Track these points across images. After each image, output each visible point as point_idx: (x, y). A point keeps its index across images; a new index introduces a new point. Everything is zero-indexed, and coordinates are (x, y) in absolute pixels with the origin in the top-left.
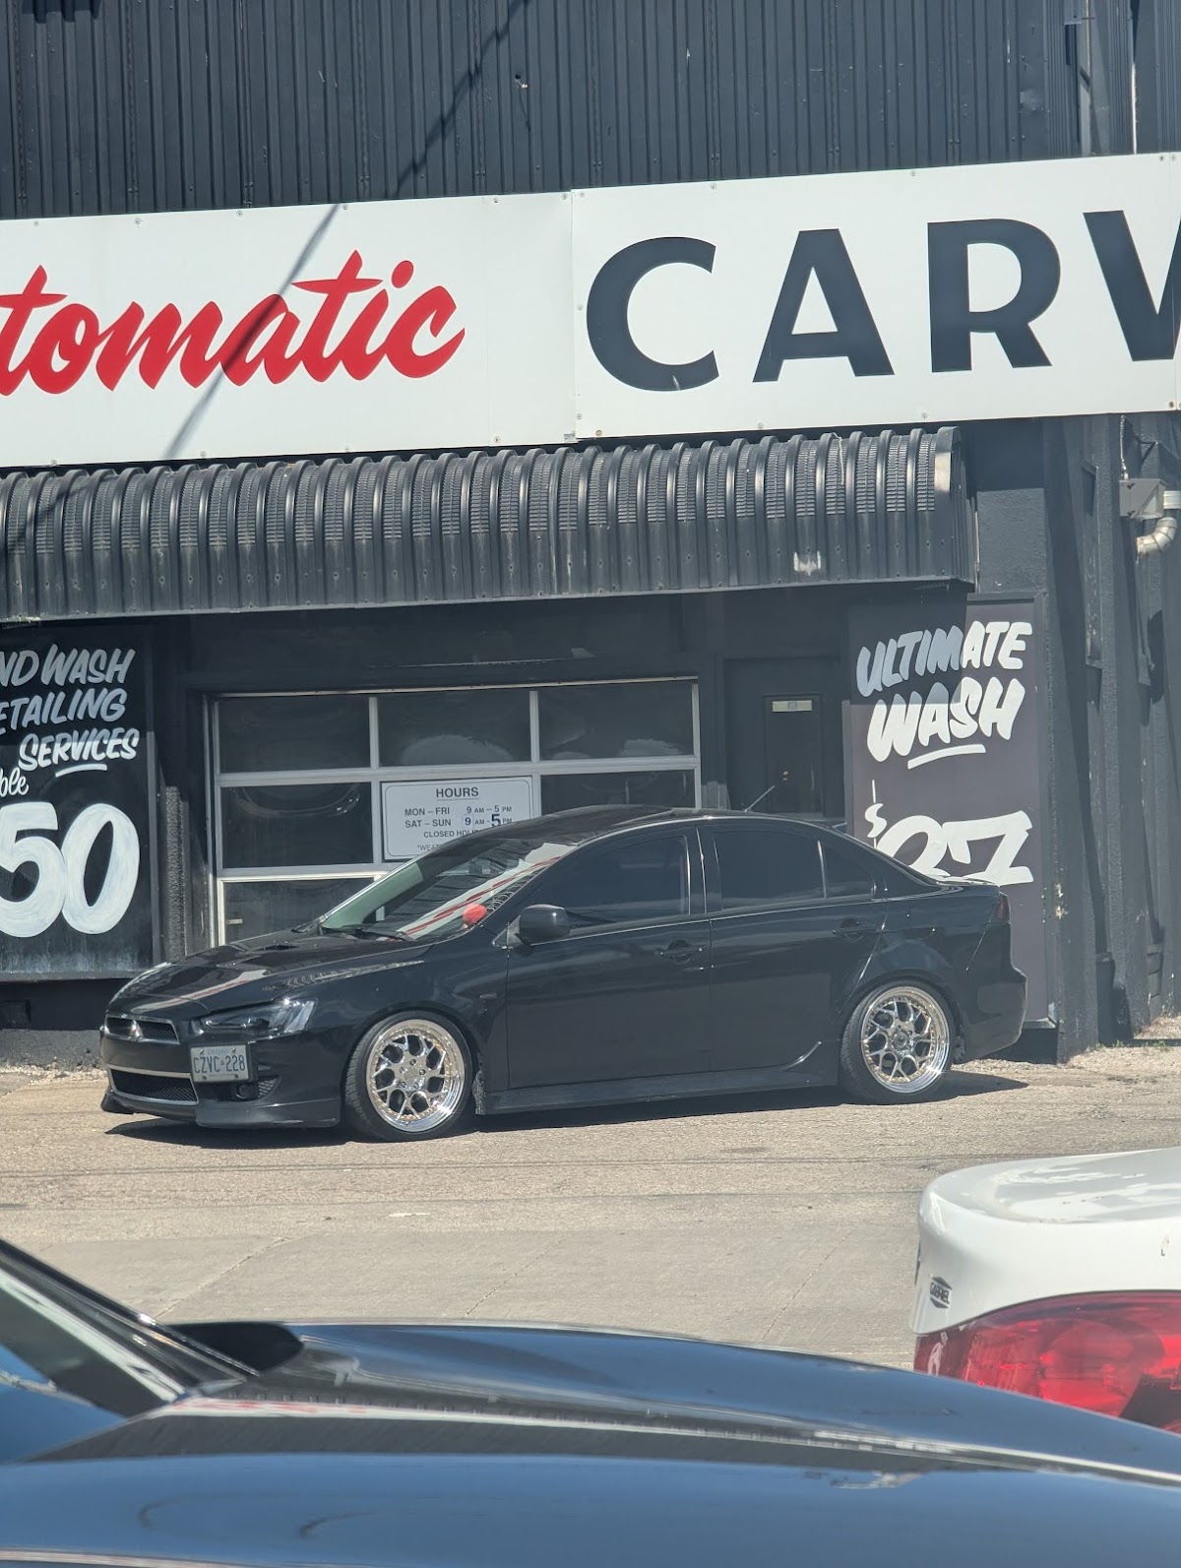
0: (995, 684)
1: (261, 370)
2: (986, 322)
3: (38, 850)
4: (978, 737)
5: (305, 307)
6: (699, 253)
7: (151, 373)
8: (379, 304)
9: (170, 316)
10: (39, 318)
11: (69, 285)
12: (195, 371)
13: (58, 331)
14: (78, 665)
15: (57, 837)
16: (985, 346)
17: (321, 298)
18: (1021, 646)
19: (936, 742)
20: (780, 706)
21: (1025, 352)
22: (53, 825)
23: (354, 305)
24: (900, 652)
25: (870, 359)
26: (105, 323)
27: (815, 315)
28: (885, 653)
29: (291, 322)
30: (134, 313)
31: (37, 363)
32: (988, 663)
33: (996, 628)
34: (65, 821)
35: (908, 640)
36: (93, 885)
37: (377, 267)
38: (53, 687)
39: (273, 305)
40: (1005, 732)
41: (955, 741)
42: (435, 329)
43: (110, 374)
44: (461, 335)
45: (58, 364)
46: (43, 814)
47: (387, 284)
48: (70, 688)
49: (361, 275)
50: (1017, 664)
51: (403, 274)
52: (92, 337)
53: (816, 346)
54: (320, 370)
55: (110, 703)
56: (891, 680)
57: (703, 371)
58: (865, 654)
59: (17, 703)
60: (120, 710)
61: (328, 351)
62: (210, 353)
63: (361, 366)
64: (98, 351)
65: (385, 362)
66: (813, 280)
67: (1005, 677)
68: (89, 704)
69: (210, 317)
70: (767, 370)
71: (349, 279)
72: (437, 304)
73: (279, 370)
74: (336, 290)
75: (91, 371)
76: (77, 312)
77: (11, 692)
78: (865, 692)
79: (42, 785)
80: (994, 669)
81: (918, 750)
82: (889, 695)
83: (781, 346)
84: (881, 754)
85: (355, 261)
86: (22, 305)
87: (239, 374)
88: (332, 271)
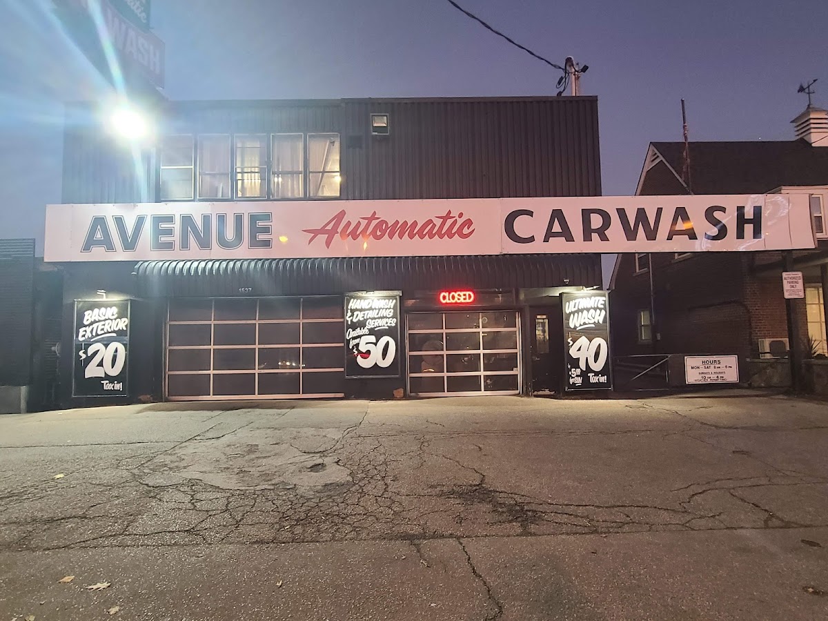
0: (598, 311)
1: (427, 236)
3: (370, 347)
4: (595, 323)
6: (530, 213)
7: (401, 236)
8: (455, 222)
9: (406, 223)
10: (374, 223)
11: (382, 215)
12: (411, 236)
13: (378, 226)
14: (382, 303)
15: (376, 344)
16: (595, 236)
17: (441, 220)
18: (603, 303)
19: (585, 324)
21: (604, 238)
22: (375, 341)
23: (449, 222)
24: (575, 304)
25: (570, 238)
26: (390, 224)
27: (557, 228)
28: (572, 303)
29: (434, 225)
30: (397, 222)
32: (596, 306)
33: (597, 299)
34: (377, 341)
35: (577, 301)
36: (384, 355)
37: (455, 214)
38: (376, 309)
39: (430, 221)
40: (601, 322)
41: (589, 324)
42: (468, 228)
43: (391, 237)
44: (473, 230)
45: (379, 233)
46: (372, 339)
47: (457, 218)
48: (379, 309)
49: (451, 215)
50: (602, 306)
51: (461, 215)
52: (387, 227)
53: (557, 235)
54: (441, 237)
55: (390, 312)
56: (574, 310)
57: (532, 239)
58: (567, 304)
59: (366, 312)
60: (391, 314)
61: (443, 232)
62: (415, 232)
63: (451, 236)
64: (388, 231)
65: (456, 235)
66: (556, 221)
67: (601, 309)
68: (383, 313)
69: (415, 223)
70: (546, 240)
71: (448, 216)
72: (469, 223)
73: (431, 236)
74: (445, 219)
75: (386, 235)
76: (383, 222)
77: (365, 310)
78: (568, 312)
79: (372, 332)
80: (598, 308)
81: (580, 325)
82: (573, 313)
83: (549, 235)
84: (572, 326)
85: (450, 212)
86: (370, 220)
87: (422, 237)
88: (444, 214)
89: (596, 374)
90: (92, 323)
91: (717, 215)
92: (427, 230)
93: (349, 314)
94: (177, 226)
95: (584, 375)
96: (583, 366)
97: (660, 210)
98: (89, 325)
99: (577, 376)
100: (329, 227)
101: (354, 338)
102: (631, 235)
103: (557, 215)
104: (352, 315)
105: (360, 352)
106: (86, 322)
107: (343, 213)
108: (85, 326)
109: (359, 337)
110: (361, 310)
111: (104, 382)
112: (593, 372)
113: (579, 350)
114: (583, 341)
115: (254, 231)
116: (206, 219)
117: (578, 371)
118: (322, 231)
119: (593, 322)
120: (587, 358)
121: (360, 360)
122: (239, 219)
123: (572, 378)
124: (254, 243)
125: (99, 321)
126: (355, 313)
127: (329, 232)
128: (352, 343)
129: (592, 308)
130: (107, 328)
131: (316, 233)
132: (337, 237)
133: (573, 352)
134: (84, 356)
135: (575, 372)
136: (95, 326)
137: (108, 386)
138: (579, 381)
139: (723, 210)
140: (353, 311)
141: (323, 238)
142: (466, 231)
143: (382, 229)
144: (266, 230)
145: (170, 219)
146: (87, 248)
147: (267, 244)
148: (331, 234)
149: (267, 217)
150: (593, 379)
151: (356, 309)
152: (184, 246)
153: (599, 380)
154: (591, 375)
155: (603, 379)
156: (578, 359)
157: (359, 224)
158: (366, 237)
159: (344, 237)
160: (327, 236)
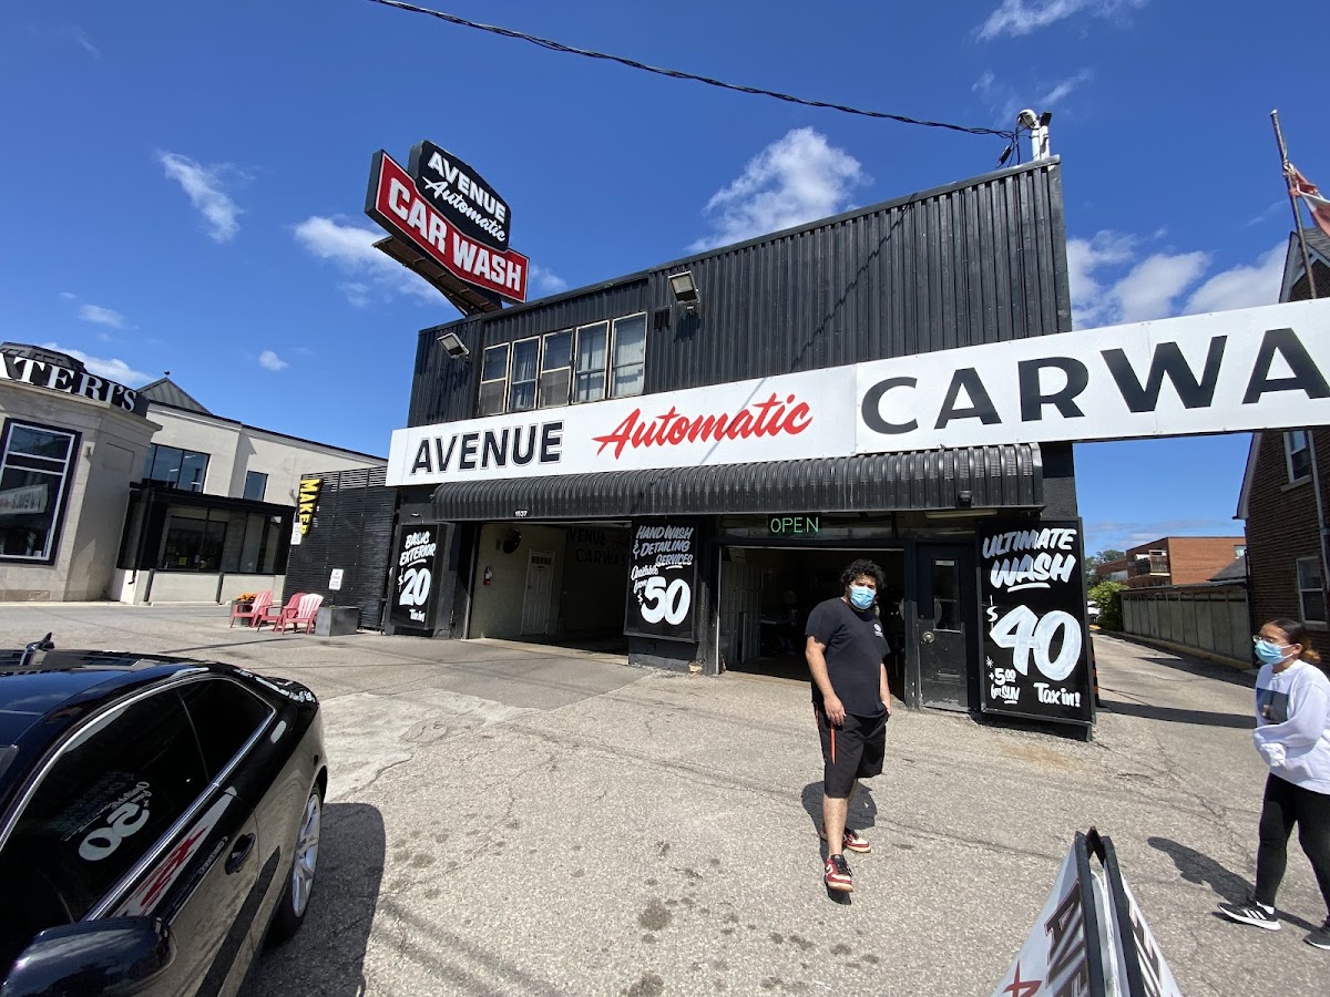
0: (1059, 557)
1: (739, 435)
2: (1049, 399)
3: (659, 594)
4: (1049, 581)
5: (756, 413)
6: (911, 382)
7: (704, 438)
8: (783, 408)
9: (712, 418)
10: (672, 421)
11: (681, 412)
12: (718, 437)
13: (677, 426)
14: (676, 532)
15: (665, 589)
16: (1049, 410)
17: (761, 410)
18: (1071, 539)
19: (1026, 580)
20: (939, 563)
21: (1070, 410)
22: (664, 585)
23: (773, 410)
24: (1005, 540)
25: (990, 417)
26: (692, 422)
27: (964, 402)
28: (998, 540)
29: (751, 418)
30: (701, 418)
31: (671, 436)
32: (1052, 546)
33: (1056, 531)
34: (668, 584)
35: (1009, 535)
36: (675, 608)
37: (782, 398)
38: (668, 539)
39: (745, 413)
40: (1066, 579)
41: (1037, 581)
42: (801, 417)
43: (691, 439)
44: (810, 420)
46: (662, 581)
48: (673, 540)
49: (776, 400)
50: (1069, 547)
51: (791, 399)
52: (687, 426)
53: (964, 414)
54: (760, 433)
55: (685, 546)
56: (1000, 552)
57: (912, 426)
58: (987, 541)
59: (657, 544)
60: (687, 548)
61: (763, 426)
62: (723, 430)
63: (774, 431)
64: (689, 431)
65: (783, 430)
66: (963, 388)
67: (1065, 554)
68: (678, 546)
69: (724, 418)
70: (941, 424)
71: (772, 402)
72: (803, 408)
73: (745, 434)
74: (766, 407)
75: (686, 439)
76: (683, 420)
77: (655, 541)
78: (987, 556)
79: (662, 572)
80: (1057, 550)
81: (1016, 583)
82: (1001, 559)
83: (947, 414)
84: (997, 584)
85: (774, 396)
86: (667, 418)
87: (732, 436)
88: (766, 400)
89: (1055, 686)
90: (410, 549)
92: (739, 426)
93: (636, 546)
94: (479, 444)
95: (1025, 684)
96: (1021, 664)
97: (1218, 345)
98: (408, 550)
99: (1007, 684)
100: (620, 433)
101: (640, 579)
102: (1141, 399)
103: (967, 378)
104: (640, 548)
105: (646, 600)
106: (407, 547)
107: (636, 414)
109: (647, 577)
110: (651, 541)
111: (412, 611)
112: (1045, 679)
113: (1013, 631)
114: (1022, 614)
115: (547, 442)
116: (505, 434)
117: (1011, 675)
118: (613, 438)
119: (1046, 576)
120: (1031, 650)
121: (645, 610)
122: (532, 431)
123: (997, 686)
124: (545, 458)
125: (416, 546)
126: (644, 545)
127: (619, 439)
128: (638, 585)
129: (1042, 550)
130: (421, 554)
131: (605, 440)
132: (629, 443)
133: (999, 635)
134: (401, 582)
135: (1002, 676)
136: (412, 551)
137: (414, 616)
138: (1012, 695)
140: (642, 541)
141: (613, 446)
142: (797, 422)
143: (680, 430)
144: (557, 441)
145: (475, 436)
146: (414, 471)
147: (555, 457)
148: (621, 440)
149: (558, 426)
150: (1046, 696)
151: (645, 540)
152: (485, 464)
153: (1059, 699)
154: (1040, 686)
155: (1070, 699)
156: (1011, 650)
157: (654, 425)
158: (661, 442)
159: (636, 443)
160: (616, 443)
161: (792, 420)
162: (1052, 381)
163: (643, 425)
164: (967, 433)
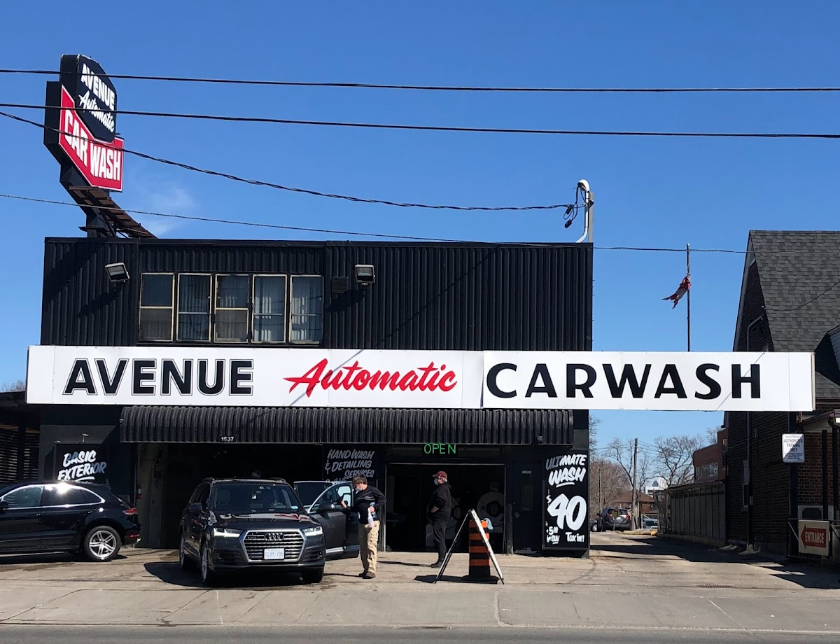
0: (579, 469)
1: (409, 388)
2: (579, 387)
4: (574, 481)
5: (420, 374)
6: (513, 367)
7: (382, 387)
8: (437, 374)
9: (387, 374)
10: (356, 373)
11: (363, 365)
12: (392, 387)
13: (360, 376)
14: (361, 454)
16: (579, 392)
17: (423, 372)
18: (584, 460)
19: (564, 481)
20: (524, 472)
21: (588, 394)
23: (432, 374)
24: (556, 460)
25: (552, 393)
26: (372, 374)
27: (540, 383)
28: (553, 460)
29: (416, 377)
30: (379, 373)
31: (355, 383)
32: (577, 463)
33: (579, 456)
35: (558, 458)
37: (437, 366)
38: (354, 459)
39: (412, 373)
40: (581, 480)
41: (569, 481)
42: (450, 380)
43: (372, 387)
44: (455, 384)
45: (360, 383)
47: (439, 370)
48: (358, 460)
49: (433, 367)
50: (583, 464)
51: (443, 367)
52: (369, 377)
53: (540, 390)
54: (423, 388)
55: (369, 464)
56: (553, 467)
57: (513, 394)
58: (548, 460)
59: (345, 463)
60: (370, 465)
61: (425, 384)
62: (396, 383)
63: (432, 388)
64: (370, 381)
65: (438, 388)
66: (540, 375)
67: (581, 467)
68: (362, 464)
69: (397, 374)
70: (528, 395)
71: (431, 368)
72: (451, 375)
73: (413, 388)
74: (427, 371)
75: (368, 386)
76: (365, 372)
77: (343, 460)
78: (547, 469)
80: (579, 465)
81: (560, 483)
82: (554, 470)
83: (532, 389)
84: (552, 484)
85: (432, 364)
86: (352, 369)
87: (403, 388)
88: (427, 366)
89: (574, 533)
90: (71, 466)
91: (710, 373)
92: (408, 382)
93: (328, 464)
94: (158, 371)
95: (561, 533)
96: (560, 524)
97: (648, 367)
98: (68, 468)
99: (555, 534)
100: (311, 376)
102: (616, 392)
103: (541, 369)
104: (331, 465)
107: (324, 363)
108: (65, 468)
110: (340, 460)
112: (570, 530)
113: (558, 508)
114: (562, 498)
115: (235, 377)
116: (188, 365)
117: (556, 530)
118: (303, 379)
119: (573, 479)
120: (565, 516)
122: (220, 365)
123: (549, 536)
124: (235, 390)
125: (79, 464)
126: (334, 463)
127: (310, 381)
129: (572, 465)
131: (297, 381)
132: (319, 386)
133: (552, 510)
135: (552, 530)
136: (74, 468)
138: (556, 539)
139: (716, 368)
140: (332, 461)
141: (303, 387)
142: (448, 383)
143: (363, 380)
144: (247, 377)
145: (151, 364)
146: (69, 390)
147: (247, 391)
148: (312, 383)
149: (248, 364)
150: (571, 538)
151: (335, 460)
152: (166, 390)
153: (576, 539)
154: (568, 534)
155: (580, 538)
156: (557, 517)
157: (340, 373)
158: (347, 387)
159: (325, 386)
160: (307, 384)
161: (444, 382)
162: (581, 377)
163: (330, 373)
164: (540, 401)
